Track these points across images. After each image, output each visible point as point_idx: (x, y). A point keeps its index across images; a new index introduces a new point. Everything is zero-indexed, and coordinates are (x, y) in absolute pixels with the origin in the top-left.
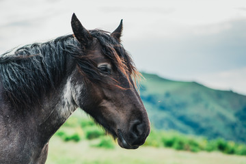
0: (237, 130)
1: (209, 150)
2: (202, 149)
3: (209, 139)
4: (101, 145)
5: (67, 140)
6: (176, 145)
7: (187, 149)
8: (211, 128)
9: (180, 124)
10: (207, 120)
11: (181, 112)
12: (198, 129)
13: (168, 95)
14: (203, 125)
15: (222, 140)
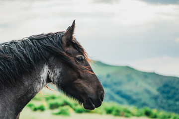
0: (159, 100)
1: (138, 116)
2: (133, 115)
3: (139, 108)
4: (60, 113)
5: (35, 110)
6: (114, 112)
7: (122, 115)
8: (140, 100)
9: (117, 97)
10: (137, 94)
11: (119, 88)
12: (131, 100)
13: (108, 76)
14: (135, 97)
15: (148, 109)
